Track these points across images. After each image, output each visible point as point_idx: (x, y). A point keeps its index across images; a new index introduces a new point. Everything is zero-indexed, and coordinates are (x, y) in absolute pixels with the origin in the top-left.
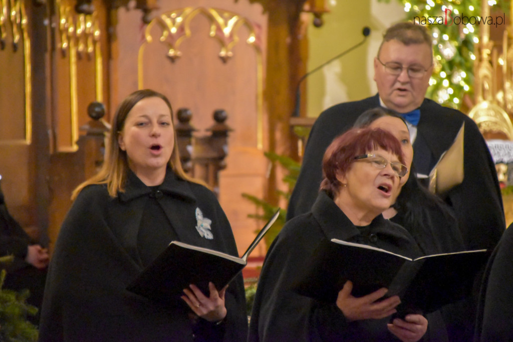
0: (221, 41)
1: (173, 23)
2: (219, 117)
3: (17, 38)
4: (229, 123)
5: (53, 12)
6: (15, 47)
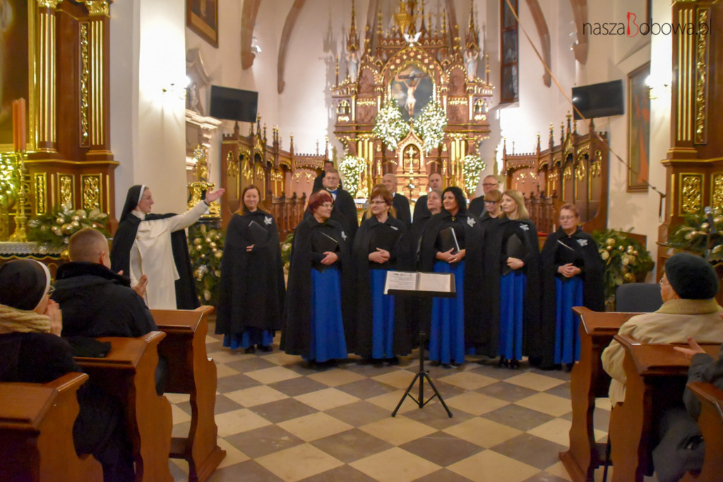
0: (307, 179)
1: (298, 175)
2: (304, 194)
3: (262, 178)
5: (270, 172)
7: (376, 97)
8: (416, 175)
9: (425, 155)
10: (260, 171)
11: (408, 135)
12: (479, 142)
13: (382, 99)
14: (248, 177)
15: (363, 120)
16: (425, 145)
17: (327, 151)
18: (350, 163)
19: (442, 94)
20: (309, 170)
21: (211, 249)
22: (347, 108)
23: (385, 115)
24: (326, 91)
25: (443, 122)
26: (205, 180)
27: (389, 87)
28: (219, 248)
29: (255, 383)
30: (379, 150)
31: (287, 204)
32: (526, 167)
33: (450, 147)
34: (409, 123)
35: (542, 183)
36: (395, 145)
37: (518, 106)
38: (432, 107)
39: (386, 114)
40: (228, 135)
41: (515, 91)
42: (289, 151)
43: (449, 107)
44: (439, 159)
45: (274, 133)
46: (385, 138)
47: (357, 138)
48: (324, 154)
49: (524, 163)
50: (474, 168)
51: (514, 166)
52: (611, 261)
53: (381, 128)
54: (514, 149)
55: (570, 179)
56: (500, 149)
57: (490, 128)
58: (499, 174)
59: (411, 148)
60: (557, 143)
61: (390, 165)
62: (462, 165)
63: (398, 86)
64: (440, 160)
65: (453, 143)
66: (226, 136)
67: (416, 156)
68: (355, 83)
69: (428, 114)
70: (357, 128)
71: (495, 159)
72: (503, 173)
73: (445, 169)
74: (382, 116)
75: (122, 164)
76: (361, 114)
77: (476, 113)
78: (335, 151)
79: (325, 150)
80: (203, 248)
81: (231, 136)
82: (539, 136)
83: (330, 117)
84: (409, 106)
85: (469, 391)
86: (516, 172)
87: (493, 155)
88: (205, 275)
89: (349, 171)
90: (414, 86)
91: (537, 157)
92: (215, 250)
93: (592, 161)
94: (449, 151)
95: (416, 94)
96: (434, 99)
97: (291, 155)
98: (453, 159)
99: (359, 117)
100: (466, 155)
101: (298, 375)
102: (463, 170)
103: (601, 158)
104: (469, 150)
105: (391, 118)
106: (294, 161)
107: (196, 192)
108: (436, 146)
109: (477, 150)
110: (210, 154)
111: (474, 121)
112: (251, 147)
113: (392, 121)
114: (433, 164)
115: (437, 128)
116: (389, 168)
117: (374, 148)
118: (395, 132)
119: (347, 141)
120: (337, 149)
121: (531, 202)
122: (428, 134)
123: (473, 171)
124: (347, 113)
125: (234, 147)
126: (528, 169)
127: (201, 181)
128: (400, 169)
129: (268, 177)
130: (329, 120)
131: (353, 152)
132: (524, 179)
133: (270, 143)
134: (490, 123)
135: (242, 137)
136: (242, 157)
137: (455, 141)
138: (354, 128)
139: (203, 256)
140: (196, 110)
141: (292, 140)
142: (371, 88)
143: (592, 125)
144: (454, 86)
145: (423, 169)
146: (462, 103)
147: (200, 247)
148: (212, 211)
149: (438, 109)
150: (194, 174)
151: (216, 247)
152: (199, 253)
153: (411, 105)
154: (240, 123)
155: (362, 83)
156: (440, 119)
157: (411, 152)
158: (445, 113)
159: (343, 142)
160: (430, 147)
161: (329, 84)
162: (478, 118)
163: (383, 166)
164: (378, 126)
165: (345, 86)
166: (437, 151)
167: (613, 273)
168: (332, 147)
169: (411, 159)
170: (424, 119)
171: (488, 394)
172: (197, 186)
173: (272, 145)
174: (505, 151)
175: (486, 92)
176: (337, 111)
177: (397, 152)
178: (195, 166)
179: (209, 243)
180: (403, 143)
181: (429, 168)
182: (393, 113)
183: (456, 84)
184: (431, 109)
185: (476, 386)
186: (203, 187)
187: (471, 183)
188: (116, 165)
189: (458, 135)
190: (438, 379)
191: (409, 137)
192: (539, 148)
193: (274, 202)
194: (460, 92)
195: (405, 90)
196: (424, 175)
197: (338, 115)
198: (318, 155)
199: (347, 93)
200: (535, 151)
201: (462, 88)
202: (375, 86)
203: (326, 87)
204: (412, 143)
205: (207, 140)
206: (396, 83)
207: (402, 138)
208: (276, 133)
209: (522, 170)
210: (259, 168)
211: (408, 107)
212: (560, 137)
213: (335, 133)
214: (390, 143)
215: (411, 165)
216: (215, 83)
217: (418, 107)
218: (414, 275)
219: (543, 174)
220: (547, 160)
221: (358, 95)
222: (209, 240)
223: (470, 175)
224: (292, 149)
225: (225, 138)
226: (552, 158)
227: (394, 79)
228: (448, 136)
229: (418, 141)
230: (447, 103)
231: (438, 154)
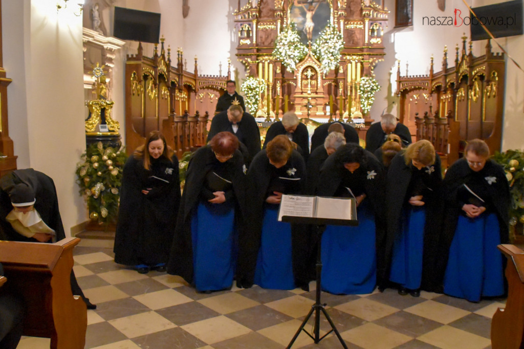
0: (211, 99)
1: (201, 95)
2: (207, 113)
3: (166, 97)
4: (209, 114)
5: (175, 92)
6: (166, 99)
7: (276, 21)
8: (314, 95)
9: (322, 77)
10: (164, 91)
11: (307, 58)
12: (374, 64)
13: (282, 23)
14: (153, 97)
15: (263, 43)
16: (322, 66)
17: (229, 72)
18: (251, 84)
19: (339, 19)
20: (212, 91)
21: (107, 166)
22: (248, 32)
23: (285, 39)
24: (229, 16)
25: (340, 45)
26: (104, 98)
27: (289, 11)
28: (116, 165)
29: (143, 309)
30: (278, 71)
31: (190, 122)
32: (419, 88)
33: (347, 70)
34: (307, 46)
35: (434, 103)
36: (294, 66)
37: (412, 29)
38: (329, 31)
39: (286, 37)
40: (132, 55)
41: (410, 16)
42: (193, 72)
43: (346, 31)
44: (335, 80)
45: (179, 55)
46: (284, 60)
47: (257, 60)
48: (226, 75)
49: (417, 84)
50: (369, 89)
51: (407, 87)
52: (515, 182)
53: (280, 50)
54: (407, 71)
55: (463, 100)
56: (394, 71)
57: (385, 51)
58: (393, 95)
59: (309, 70)
60: (451, 64)
61: (289, 86)
62: (358, 86)
63: (297, 11)
64: (336, 82)
65: (349, 65)
66: (130, 56)
67: (314, 78)
68: (256, 8)
69: (325, 37)
70: (258, 50)
71: (389, 80)
72: (397, 94)
73: (341, 90)
74: (281, 39)
75: (15, 82)
76: (261, 38)
77: (371, 37)
78: (237, 73)
79: (227, 72)
80: (100, 165)
81: (134, 56)
82: (432, 58)
83: (233, 40)
84: (308, 29)
85: (367, 322)
86: (409, 93)
87: (388, 77)
88: (101, 192)
89: (250, 92)
90: (312, 10)
91: (430, 79)
92: (111, 167)
93: (488, 82)
94: (345, 73)
95: (314, 19)
96: (332, 23)
97: (195, 77)
98: (349, 80)
99: (259, 40)
100: (361, 77)
101: (189, 300)
102: (359, 91)
103: (497, 79)
104: (364, 72)
105: (290, 42)
106: (198, 82)
107: (95, 110)
108: (333, 68)
109: (372, 72)
110: (114, 73)
111: (369, 44)
112: (155, 67)
113: (291, 43)
114: (330, 85)
115: (334, 50)
116: (288, 90)
117: (273, 70)
118: (294, 54)
119: (249, 63)
120: (239, 71)
121: (425, 122)
122: (326, 56)
123: (368, 92)
124: (248, 37)
125: (137, 67)
126: (421, 91)
127: (100, 99)
128: (298, 90)
129: (172, 97)
130: (232, 43)
131: (254, 74)
132: (417, 100)
133: (174, 64)
134: (385, 46)
135: (146, 58)
136: (146, 77)
137: (351, 63)
138: (255, 51)
139: (100, 173)
140: (99, 30)
141: (196, 62)
142: (271, 13)
143: (489, 46)
144: (351, 11)
145: (320, 90)
146: (359, 26)
147: (96, 165)
148: (111, 129)
149: (335, 32)
150: (93, 92)
151: (112, 165)
152: (96, 170)
153: (309, 29)
154: (143, 44)
155: (263, 8)
156: (337, 42)
157: (309, 73)
158: (342, 36)
159: (244, 64)
160: (328, 69)
161: (231, 9)
162: (373, 41)
163: (282, 87)
164: (278, 49)
165: (247, 11)
166: (334, 72)
167: (516, 195)
168: (234, 69)
169: (309, 80)
170: (321, 42)
171: (389, 326)
172: (96, 104)
173: (176, 67)
174: (399, 72)
175: (381, 16)
176: (239, 35)
177: (295, 74)
178: (94, 84)
179: (106, 161)
180: (302, 65)
181: (326, 89)
182: (292, 36)
183: (352, 9)
184: (328, 33)
185: (375, 317)
186: (102, 105)
187: (366, 103)
188: (9, 82)
189: (354, 57)
190: (335, 307)
191: (307, 59)
192: (432, 70)
193: (176, 120)
194: (356, 17)
195: (304, 14)
196: (322, 95)
197: (240, 38)
198: (220, 76)
199: (249, 17)
200: (429, 73)
201: (358, 12)
202: (275, 11)
203: (229, 12)
204: (310, 64)
205: (110, 60)
206: (295, 7)
207: (301, 61)
208: (180, 55)
209: (415, 91)
210: (164, 88)
211: (306, 30)
212: (455, 58)
213: (237, 55)
214: (289, 64)
215: (309, 86)
216: (120, 5)
217: (316, 31)
218: (312, 199)
219: (435, 95)
220: (440, 82)
221: (259, 19)
222: (105, 157)
223: (366, 95)
224: (196, 70)
225: (129, 59)
226: (446, 79)
227: (293, 4)
228: (344, 58)
229: (316, 63)
230: (344, 27)
231: (335, 76)
